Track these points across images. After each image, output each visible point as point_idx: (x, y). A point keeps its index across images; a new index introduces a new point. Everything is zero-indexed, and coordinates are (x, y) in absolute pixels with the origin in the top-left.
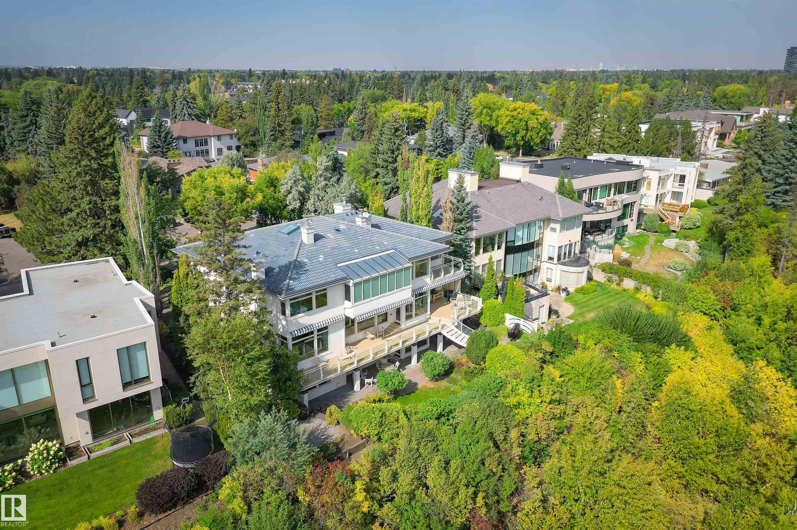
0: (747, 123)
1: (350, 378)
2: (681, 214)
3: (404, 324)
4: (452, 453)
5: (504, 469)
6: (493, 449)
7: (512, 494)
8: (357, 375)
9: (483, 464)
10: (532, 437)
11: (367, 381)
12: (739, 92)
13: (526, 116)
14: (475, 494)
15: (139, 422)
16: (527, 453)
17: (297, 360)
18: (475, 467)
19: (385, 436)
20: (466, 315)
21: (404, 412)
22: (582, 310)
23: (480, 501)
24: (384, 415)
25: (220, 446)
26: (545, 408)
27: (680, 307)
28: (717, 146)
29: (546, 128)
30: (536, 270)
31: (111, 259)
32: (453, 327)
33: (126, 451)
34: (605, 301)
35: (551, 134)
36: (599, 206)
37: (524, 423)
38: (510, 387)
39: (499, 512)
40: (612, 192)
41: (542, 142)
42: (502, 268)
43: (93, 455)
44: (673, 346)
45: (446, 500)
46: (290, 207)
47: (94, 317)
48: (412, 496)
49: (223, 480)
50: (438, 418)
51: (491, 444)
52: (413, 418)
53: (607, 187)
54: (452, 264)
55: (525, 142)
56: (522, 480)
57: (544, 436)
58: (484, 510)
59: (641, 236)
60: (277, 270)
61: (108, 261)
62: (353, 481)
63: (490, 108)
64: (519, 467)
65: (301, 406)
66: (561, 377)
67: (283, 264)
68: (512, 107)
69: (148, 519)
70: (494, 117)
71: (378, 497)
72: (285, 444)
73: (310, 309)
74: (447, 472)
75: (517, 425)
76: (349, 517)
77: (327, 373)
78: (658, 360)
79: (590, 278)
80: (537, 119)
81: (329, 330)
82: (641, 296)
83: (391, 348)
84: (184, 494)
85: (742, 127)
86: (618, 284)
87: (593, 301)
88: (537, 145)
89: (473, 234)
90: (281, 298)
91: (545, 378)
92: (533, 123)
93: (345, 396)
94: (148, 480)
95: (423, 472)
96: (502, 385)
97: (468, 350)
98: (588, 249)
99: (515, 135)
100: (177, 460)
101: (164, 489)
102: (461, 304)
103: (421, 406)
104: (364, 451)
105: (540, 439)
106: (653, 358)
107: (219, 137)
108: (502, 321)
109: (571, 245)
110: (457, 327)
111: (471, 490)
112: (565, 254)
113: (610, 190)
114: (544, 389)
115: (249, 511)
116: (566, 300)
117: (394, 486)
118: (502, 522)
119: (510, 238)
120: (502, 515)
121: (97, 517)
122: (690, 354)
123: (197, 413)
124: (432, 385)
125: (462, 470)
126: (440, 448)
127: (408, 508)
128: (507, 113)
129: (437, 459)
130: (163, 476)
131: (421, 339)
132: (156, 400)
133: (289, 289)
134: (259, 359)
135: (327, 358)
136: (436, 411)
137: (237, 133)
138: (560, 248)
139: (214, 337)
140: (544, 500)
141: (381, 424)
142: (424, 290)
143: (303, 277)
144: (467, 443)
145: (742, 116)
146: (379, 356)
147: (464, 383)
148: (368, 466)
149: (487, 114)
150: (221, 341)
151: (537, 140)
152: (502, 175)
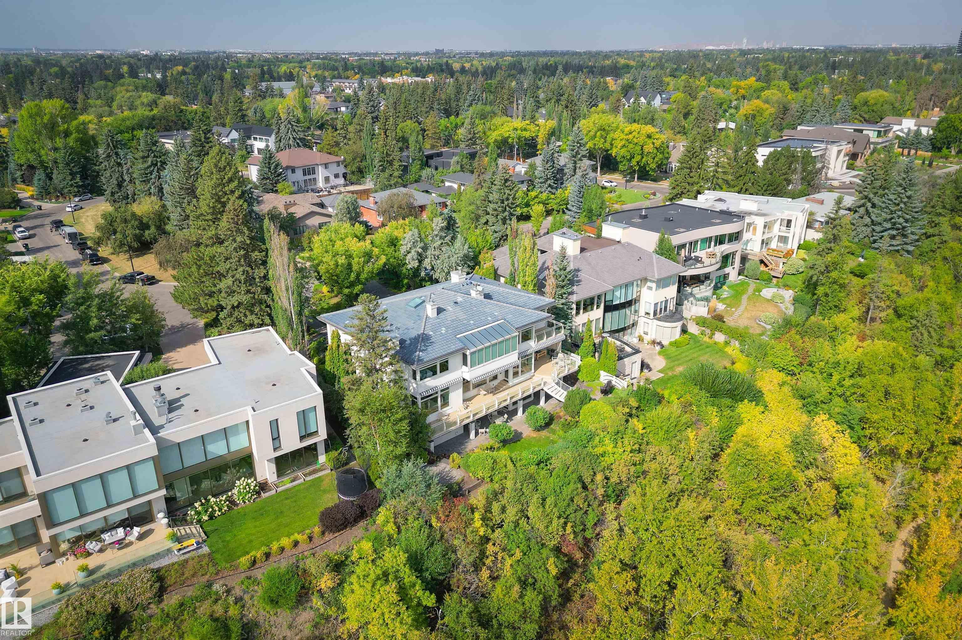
0: (885, 139)
1: (466, 428)
2: (785, 260)
3: (512, 381)
4: (548, 492)
5: (589, 505)
6: (580, 490)
7: (595, 524)
8: (473, 426)
9: (573, 501)
10: (614, 479)
11: (480, 431)
12: (881, 100)
13: (642, 139)
14: (566, 523)
15: (309, 465)
16: (610, 492)
17: (426, 415)
18: (565, 503)
19: (496, 478)
20: (566, 373)
21: (511, 459)
22: (672, 364)
23: (569, 529)
24: (495, 462)
25: (372, 485)
26: (627, 456)
27: (759, 363)
28: (847, 168)
29: (663, 153)
30: (633, 325)
31: (270, 328)
32: (554, 384)
33: (302, 487)
34: (695, 355)
35: (667, 158)
36: (698, 260)
37: (609, 468)
38: (597, 439)
39: (585, 539)
40: (713, 244)
41: (659, 166)
42: (601, 325)
43: (279, 490)
44: (746, 401)
45: (542, 527)
46: (409, 267)
47: (274, 385)
48: (517, 524)
49: (379, 510)
50: (538, 464)
51: (579, 486)
52: (518, 465)
53: (708, 240)
54: (555, 327)
55: (640, 167)
56: (603, 514)
57: (624, 480)
58: (572, 536)
59: (742, 283)
60: (408, 342)
61: (268, 330)
62: (473, 512)
63: (604, 130)
64: (601, 504)
65: (430, 453)
66: (644, 428)
67: (413, 336)
68: (627, 130)
69: (328, 536)
70: (609, 139)
71: (491, 524)
72: (423, 486)
73: (435, 373)
74: (544, 507)
75: (603, 470)
76: (470, 539)
77: (449, 425)
78: (731, 414)
79: (684, 331)
80: (653, 143)
81: (450, 389)
82: (729, 350)
83: (500, 403)
84: (352, 519)
85: (878, 143)
86: (711, 338)
87: (684, 355)
88: (653, 170)
89: (574, 298)
90: (414, 367)
91: (629, 431)
92: (648, 148)
93: (462, 444)
94: (327, 509)
95: (525, 506)
96: (590, 438)
97: (565, 406)
98: (686, 302)
99: (630, 160)
100: (344, 495)
101: (340, 516)
102: (561, 363)
103: (525, 454)
104: (480, 490)
105: (621, 481)
106: (727, 412)
107: (326, 166)
108: (598, 377)
109: (666, 301)
110: (557, 384)
111: (562, 521)
112: (661, 309)
113: (710, 242)
114: (626, 441)
115: (399, 532)
116: (660, 353)
117: (503, 516)
118: (588, 546)
119: (608, 298)
120: (587, 541)
121: (293, 534)
122: (761, 408)
123: (352, 458)
124: (534, 435)
125: (555, 506)
126: (539, 488)
127: (514, 533)
128: (623, 136)
129: (536, 497)
130: (337, 506)
131: (525, 395)
132: (321, 448)
133: (420, 360)
134: (401, 420)
135: (448, 412)
136: (536, 459)
137: (344, 160)
138: (656, 304)
139: (369, 404)
140: (621, 530)
141: (493, 469)
142: (528, 352)
143: (429, 349)
144: (560, 484)
145: (879, 132)
146: (490, 410)
147: (561, 433)
148: (484, 502)
149: (602, 136)
150: (375, 408)
151: (653, 166)
152: (604, 234)
